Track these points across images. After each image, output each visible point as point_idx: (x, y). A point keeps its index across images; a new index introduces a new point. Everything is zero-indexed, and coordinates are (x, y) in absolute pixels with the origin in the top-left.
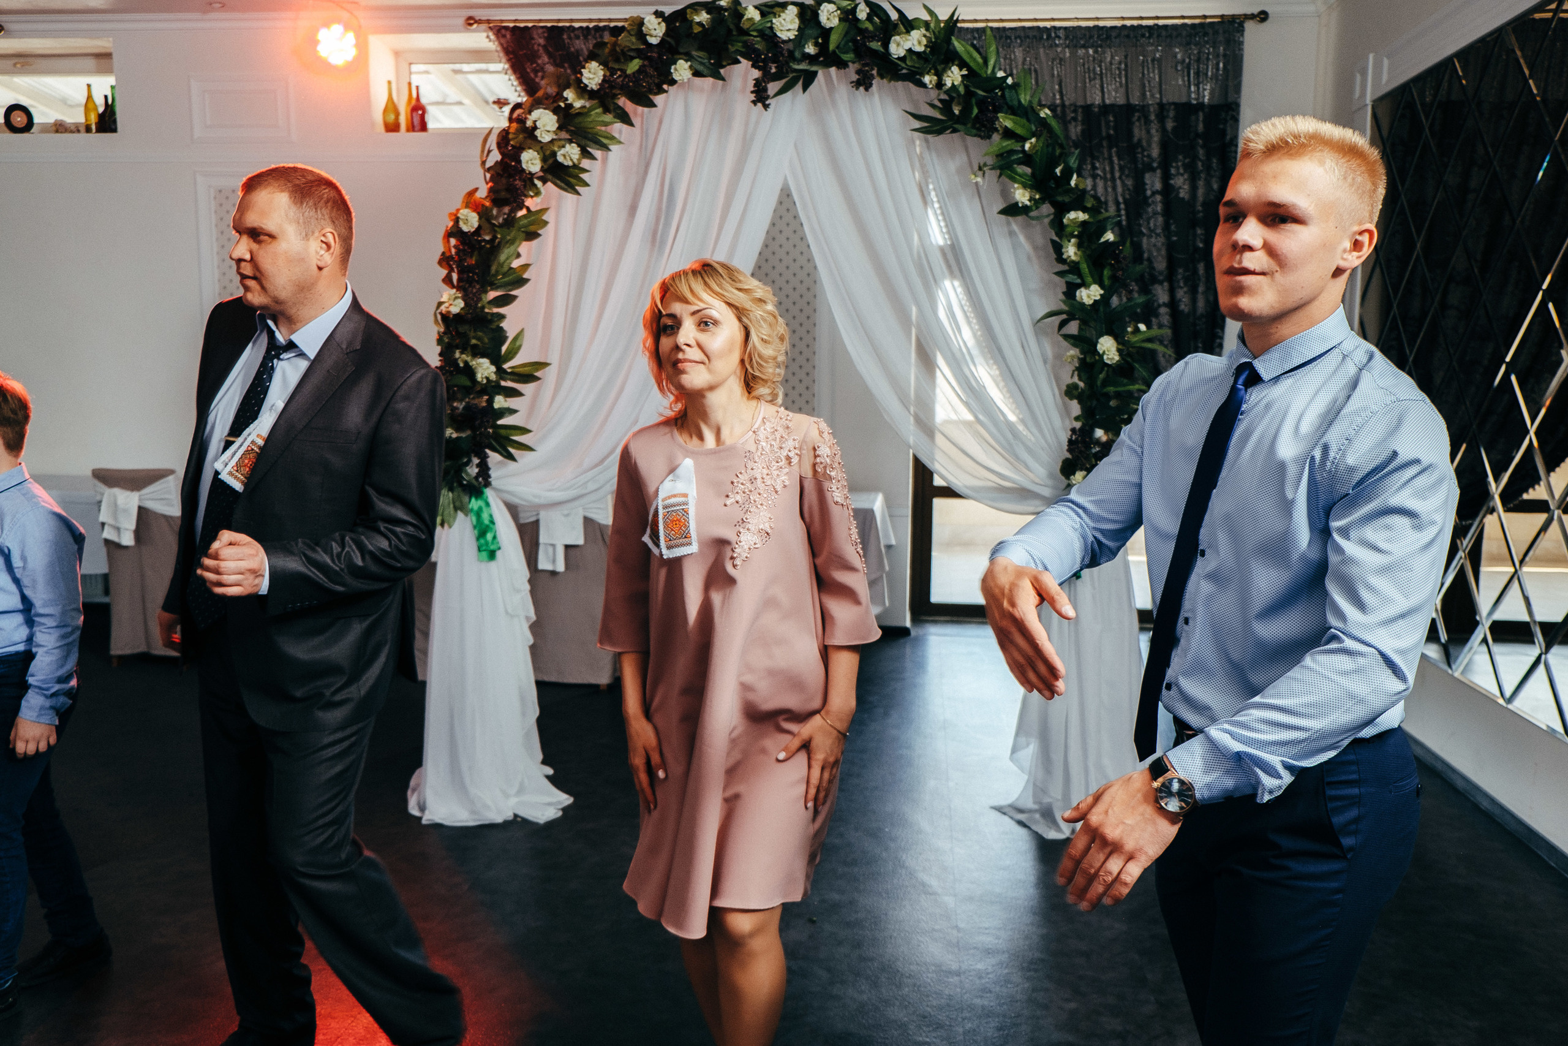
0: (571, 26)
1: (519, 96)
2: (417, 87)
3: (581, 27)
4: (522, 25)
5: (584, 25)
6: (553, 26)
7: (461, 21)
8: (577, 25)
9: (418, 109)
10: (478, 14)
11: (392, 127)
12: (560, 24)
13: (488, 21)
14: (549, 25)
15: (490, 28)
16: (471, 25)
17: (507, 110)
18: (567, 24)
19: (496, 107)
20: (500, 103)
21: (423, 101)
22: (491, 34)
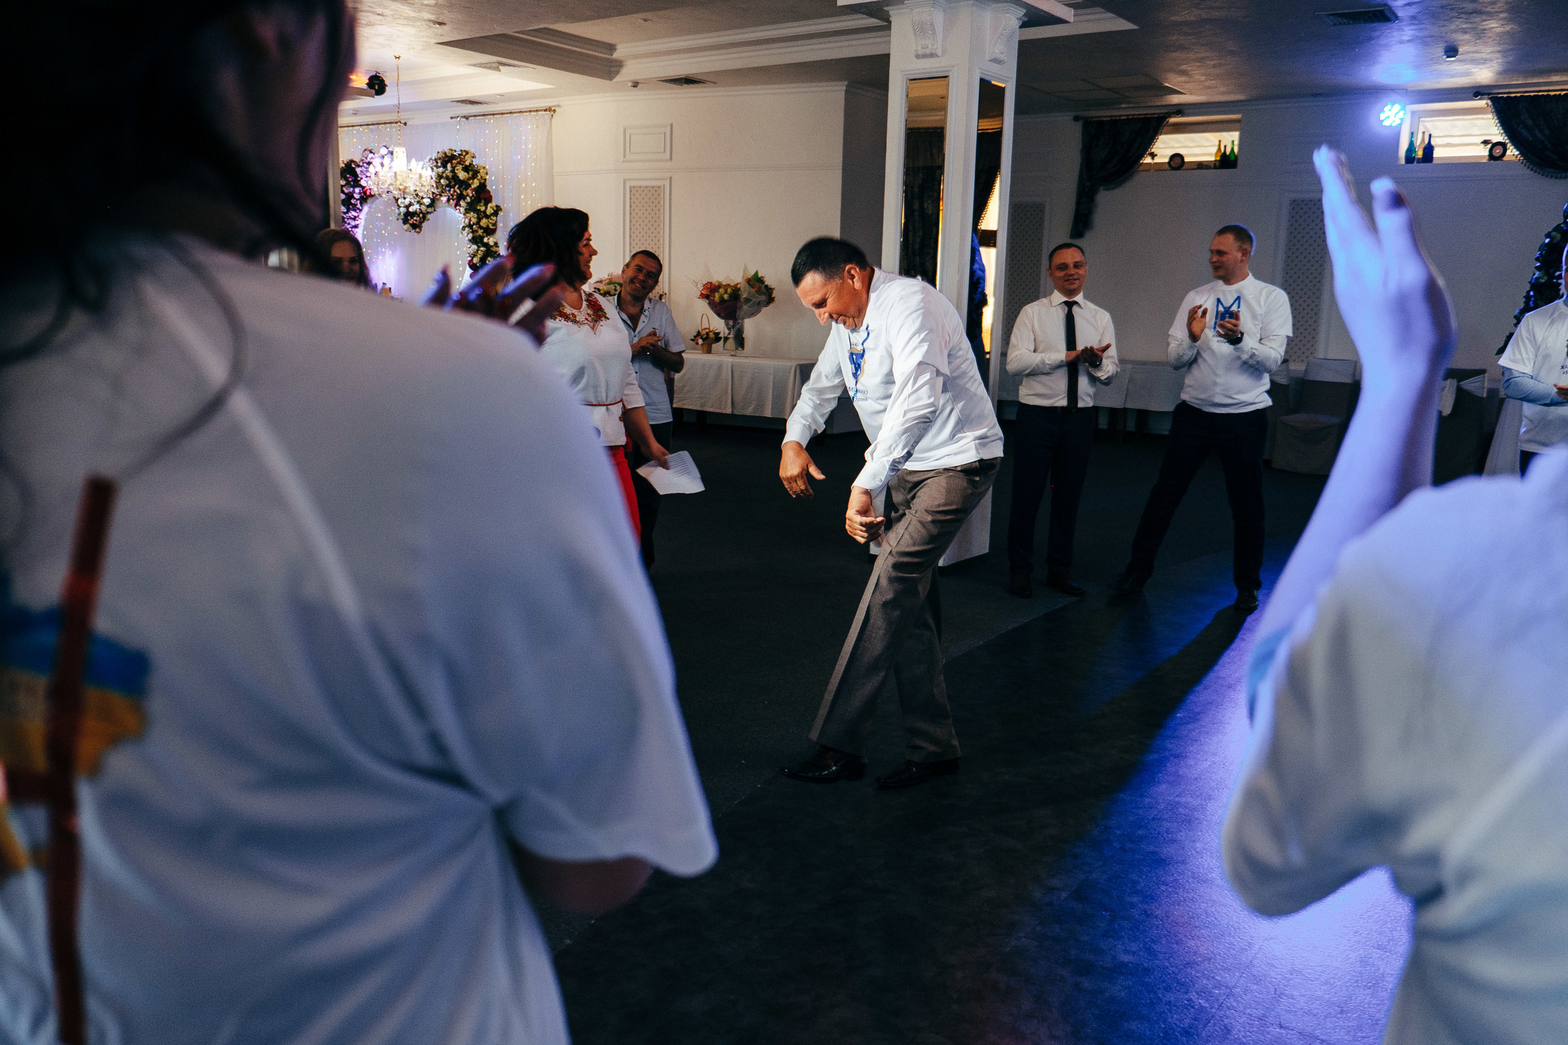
0: (1548, 95)
1: (1504, 139)
2: (1430, 135)
3: (1555, 95)
4: (1513, 95)
5: (1558, 93)
6: (1534, 95)
7: (1472, 95)
8: (1552, 93)
9: (1429, 149)
10: (1482, 91)
11: (1410, 159)
12: (1540, 94)
13: (1489, 94)
14: (1532, 94)
15: (1490, 99)
16: (1476, 97)
17: (1489, 146)
18: (1545, 93)
19: (1483, 145)
20: (1486, 142)
21: (1433, 143)
22: (1489, 101)
